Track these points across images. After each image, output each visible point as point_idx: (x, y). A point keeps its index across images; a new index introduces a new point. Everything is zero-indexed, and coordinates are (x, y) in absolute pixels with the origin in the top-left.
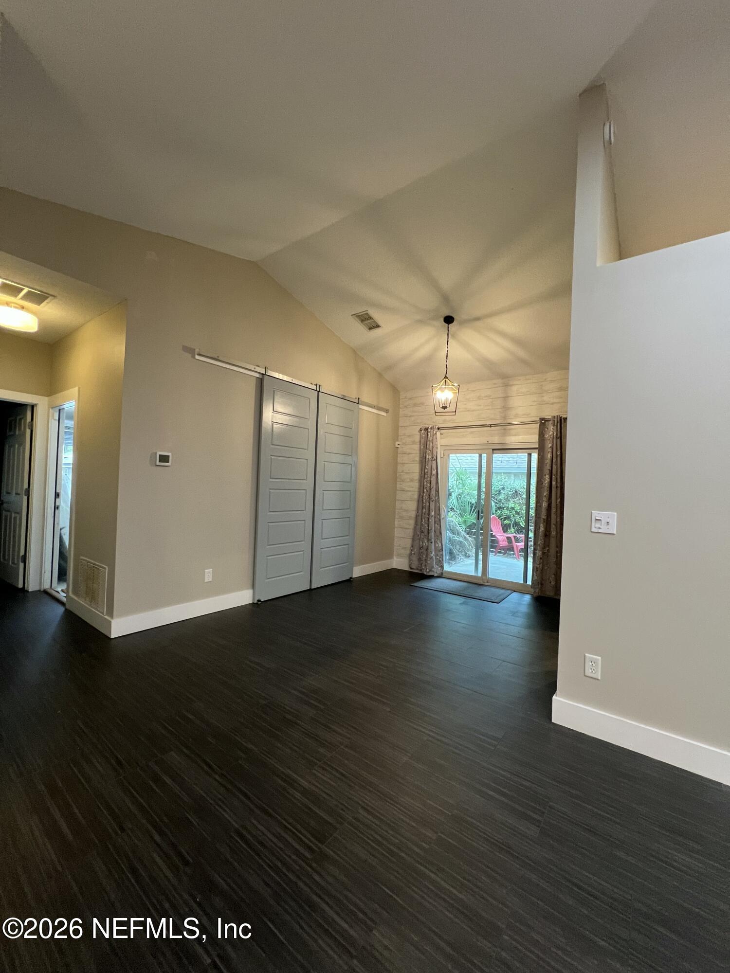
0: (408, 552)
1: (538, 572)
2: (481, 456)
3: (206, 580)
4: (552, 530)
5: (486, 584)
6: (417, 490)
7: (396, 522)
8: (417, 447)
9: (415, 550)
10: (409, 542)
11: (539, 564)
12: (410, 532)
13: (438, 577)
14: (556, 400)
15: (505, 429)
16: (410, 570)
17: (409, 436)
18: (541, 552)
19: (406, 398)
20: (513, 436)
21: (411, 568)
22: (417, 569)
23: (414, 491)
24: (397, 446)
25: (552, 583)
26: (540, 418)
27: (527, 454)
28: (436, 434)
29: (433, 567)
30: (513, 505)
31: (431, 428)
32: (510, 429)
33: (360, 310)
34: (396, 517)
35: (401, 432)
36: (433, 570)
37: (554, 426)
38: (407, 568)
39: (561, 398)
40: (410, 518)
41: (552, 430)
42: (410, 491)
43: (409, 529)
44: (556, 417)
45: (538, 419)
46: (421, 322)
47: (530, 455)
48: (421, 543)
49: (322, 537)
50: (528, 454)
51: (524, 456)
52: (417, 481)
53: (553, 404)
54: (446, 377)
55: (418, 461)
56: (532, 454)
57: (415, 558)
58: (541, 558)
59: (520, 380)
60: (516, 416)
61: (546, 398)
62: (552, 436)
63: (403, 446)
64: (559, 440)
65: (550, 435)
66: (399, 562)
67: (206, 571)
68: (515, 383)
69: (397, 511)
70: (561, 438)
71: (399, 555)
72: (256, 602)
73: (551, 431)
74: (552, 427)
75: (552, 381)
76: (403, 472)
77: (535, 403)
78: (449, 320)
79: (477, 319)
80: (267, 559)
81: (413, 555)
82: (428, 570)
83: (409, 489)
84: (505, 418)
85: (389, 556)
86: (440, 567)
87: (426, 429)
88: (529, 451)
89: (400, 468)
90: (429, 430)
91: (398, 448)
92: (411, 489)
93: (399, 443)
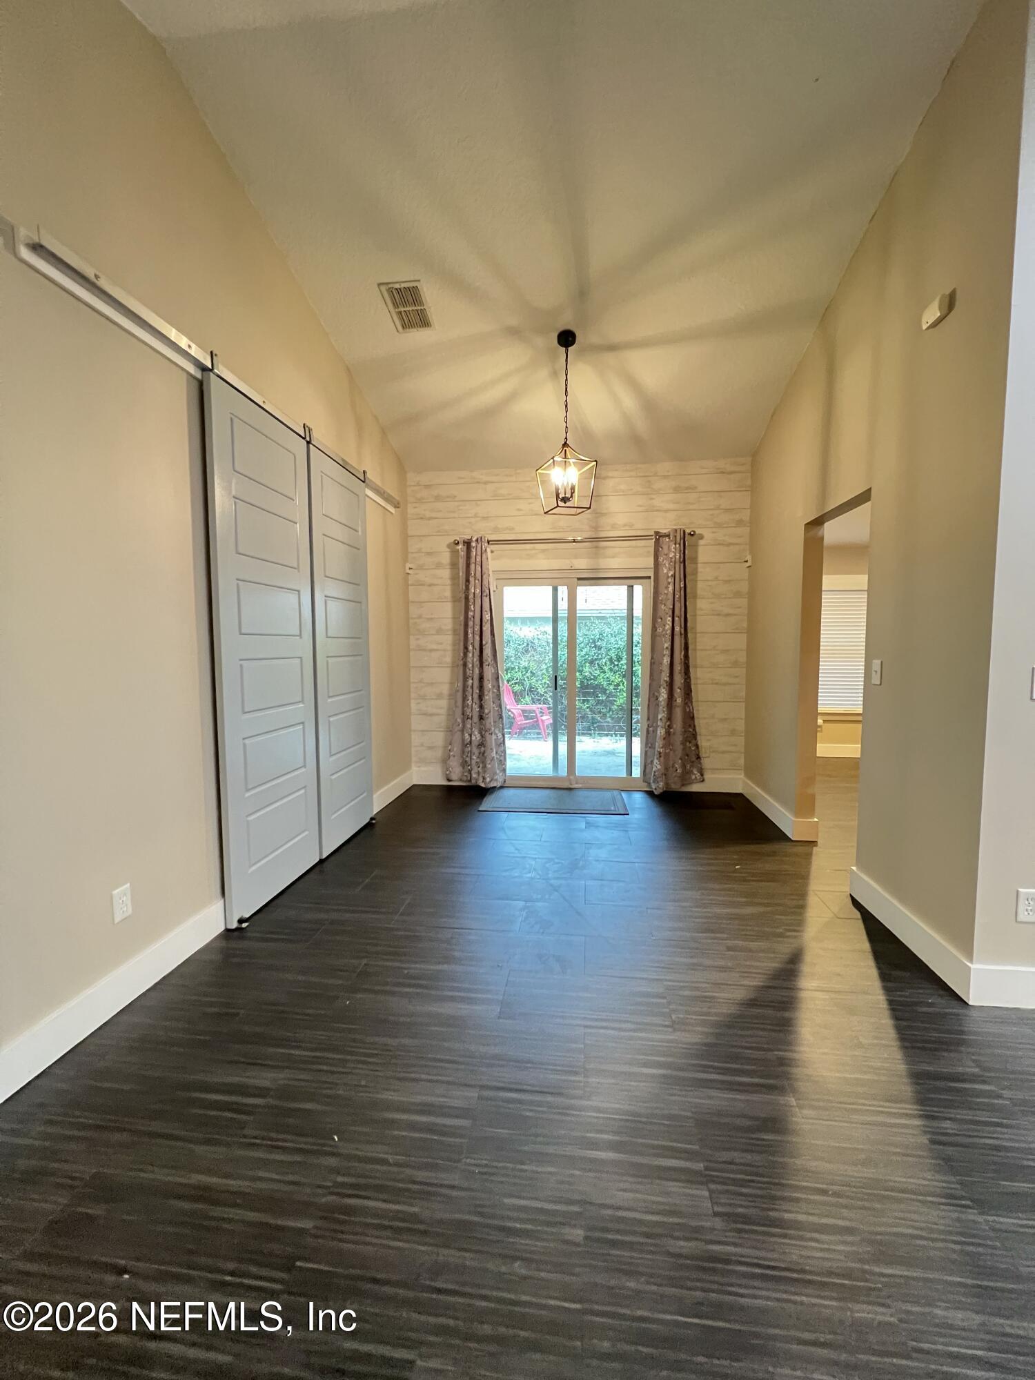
0: (439, 753)
1: (662, 759)
2: (555, 590)
3: (117, 920)
4: (676, 695)
5: (576, 786)
6: (449, 648)
7: (413, 705)
8: (446, 573)
9: (455, 749)
10: (439, 738)
11: (662, 748)
12: (441, 719)
13: (502, 787)
14: (671, 506)
15: (597, 547)
16: (445, 783)
17: (429, 554)
18: (664, 730)
19: (418, 484)
20: (609, 557)
21: (449, 780)
22: (461, 780)
23: (445, 650)
24: (408, 571)
25: (678, 771)
26: (655, 532)
27: (626, 587)
28: (486, 550)
29: (495, 773)
30: (526, 664)
31: (477, 540)
32: (606, 547)
33: (402, 275)
34: (413, 695)
35: (413, 546)
36: (495, 778)
37: (675, 544)
38: (441, 781)
39: (678, 503)
40: (439, 696)
41: (673, 550)
42: (437, 650)
43: (438, 715)
44: (678, 532)
45: (653, 533)
46: (514, 333)
47: (631, 588)
48: (467, 736)
49: (330, 753)
50: (629, 586)
51: (623, 590)
52: (450, 632)
53: (666, 511)
54: (565, 445)
55: (449, 599)
56: (635, 587)
57: (455, 765)
58: (664, 739)
59: (616, 470)
60: (614, 527)
61: (658, 502)
62: (673, 560)
63: (417, 571)
64: (682, 565)
65: (671, 558)
66: (428, 773)
67: (115, 892)
68: (610, 474)
69: (412, 685)
70: (685, 562)
71: (423, 761)
72: (234, 925)
73: (671, 551)
74: (674, 546)
75: (665, 477)
76: (420, 617)
77: (641, 509)
78: (567, 338)
79: (612, 348)
80: (248, 821)
81: (451, 758)
82: (488, 780)
83: (435, 647)
84: (596, 528)
85: (406, 766)
86: (501, 771)
87: (468, 543)
88: (630, 582)
89: (414, 611)
90: (474, 544)
91: (408, 573)
92: (440, 647)
93: (411, 566)
